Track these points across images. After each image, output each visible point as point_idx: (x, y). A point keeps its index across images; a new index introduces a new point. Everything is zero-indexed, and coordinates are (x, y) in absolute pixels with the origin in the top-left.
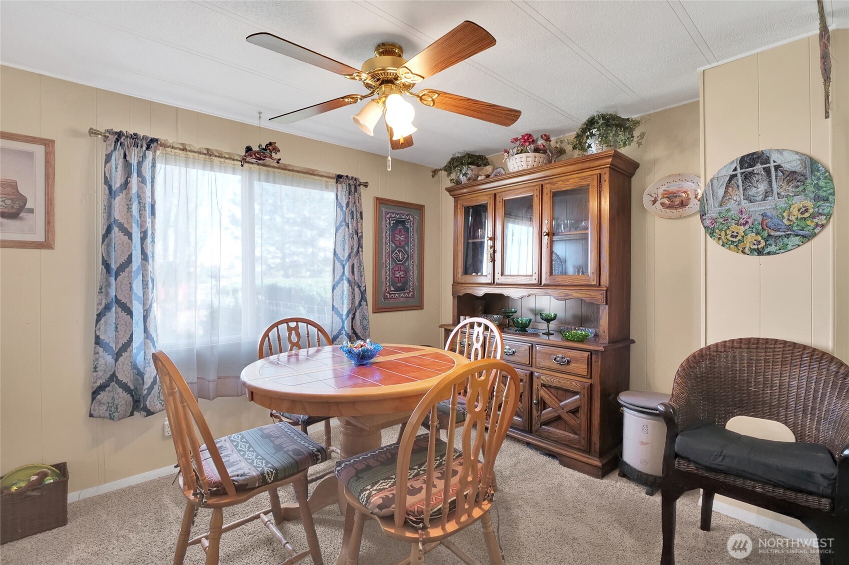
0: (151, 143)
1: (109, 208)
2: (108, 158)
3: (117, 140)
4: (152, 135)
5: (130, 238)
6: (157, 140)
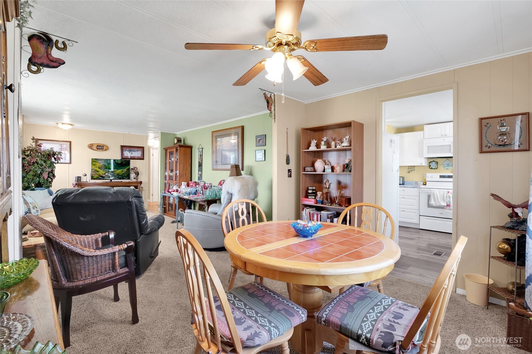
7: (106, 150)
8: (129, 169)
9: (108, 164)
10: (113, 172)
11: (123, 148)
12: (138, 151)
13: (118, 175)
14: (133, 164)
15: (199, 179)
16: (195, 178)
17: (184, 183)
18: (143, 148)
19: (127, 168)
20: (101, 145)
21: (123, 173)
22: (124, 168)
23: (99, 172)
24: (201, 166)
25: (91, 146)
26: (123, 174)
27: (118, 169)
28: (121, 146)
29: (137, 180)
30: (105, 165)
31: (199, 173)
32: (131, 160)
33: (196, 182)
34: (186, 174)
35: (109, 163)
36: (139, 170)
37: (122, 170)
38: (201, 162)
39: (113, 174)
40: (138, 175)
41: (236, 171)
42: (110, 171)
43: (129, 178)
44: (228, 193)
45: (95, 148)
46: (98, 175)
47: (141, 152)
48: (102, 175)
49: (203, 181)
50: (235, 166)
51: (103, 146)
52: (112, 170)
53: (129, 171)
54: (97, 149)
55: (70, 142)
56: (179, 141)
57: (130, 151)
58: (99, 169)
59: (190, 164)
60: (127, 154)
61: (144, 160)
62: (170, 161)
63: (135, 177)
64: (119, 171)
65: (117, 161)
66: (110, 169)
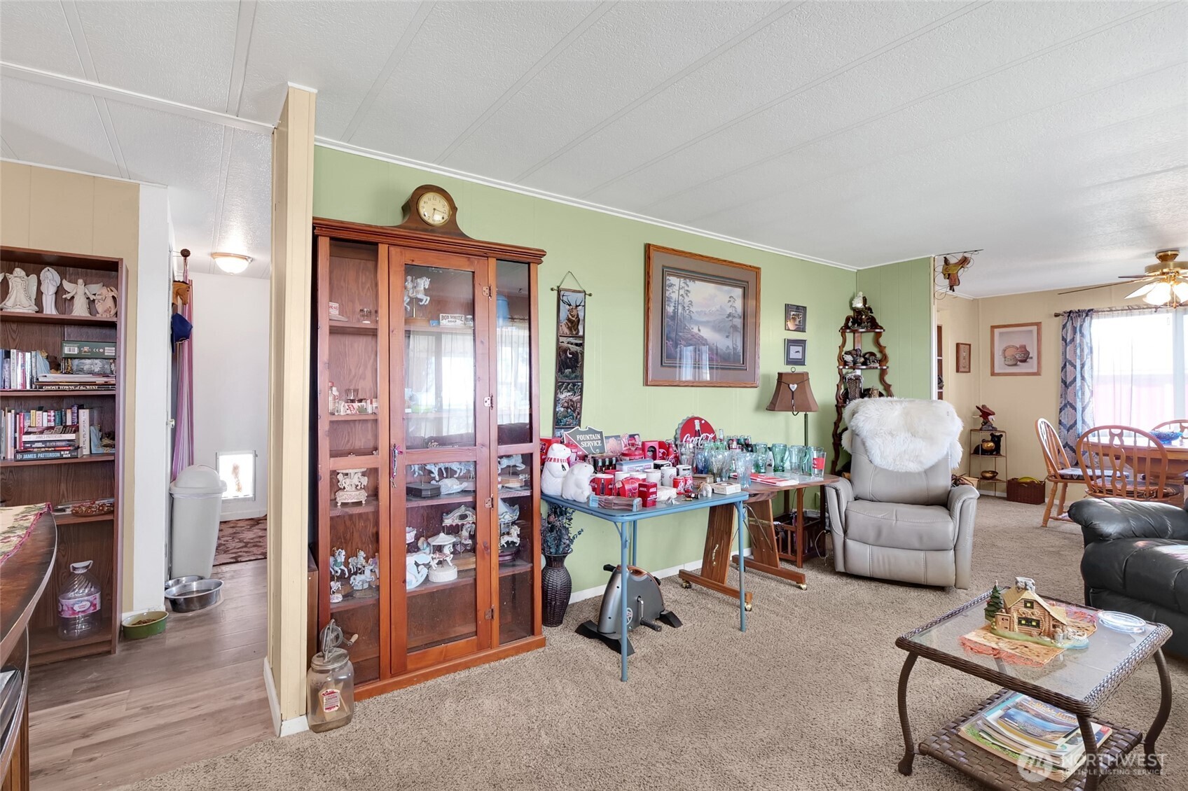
0: (1079, 313)
1: (1065, 353)
2: (1064, 326)
3: (1069, 316)
4: (1087, 308)
5: (1075, 368)
6: (1092, 310)
24: (572, 367)
31: (562, 396)
38: (575, 348)
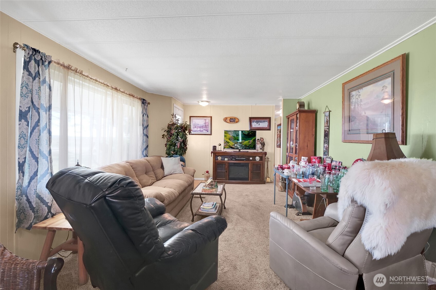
7: (237, 122)
8: (255, 139)
9: (237, 136)
10: (241, 143)
11: (251, 119)
12: (265, 122)
13: (246, 146)
14: (259, 135)
15: (324, 154)
16: (320, 153)
17: (304, 158)
18: (269, 118)
19: (253, 139)
20: (234, 118)
21: (250, 143)
22: (250, 139)
23: (229, 144)
24: (327, 136)
25: (225, 120)
26: (249, 145)
27: (245, 140)
28: (249, 117)
29: (263, 150)
30: (234, 136)
31: (325, 145)
32: (257, 131)
33: (320, 158)
34: (307, 146)
35: (238, 134)
36: (265, 141)
37: (248, 141)
38: (328, 130)
39: (241, 145)
40: (264, 146)
41: (386, 145)
42: (238, 142)
43: (255, 149)
44: (353, 201)
45: (229, 121)
46: (228, 146)
47: (268, 123)
48: (232, 146)
49: (330, 158)
50: (383, 136)
51: (235, 119)
52: (240, 141)
53: (255, 142)
54: (230, 121)
55: (211, 117)
56: (302, 106)
57: (257, 122)
58: (229, 140)
59: (314, 134)
60: (255, 125)
61: (270, 130)
62: (291, 130)
63: (261, 148)
64: (246, 142)
65: (245, 132)
66: (238, 140)
